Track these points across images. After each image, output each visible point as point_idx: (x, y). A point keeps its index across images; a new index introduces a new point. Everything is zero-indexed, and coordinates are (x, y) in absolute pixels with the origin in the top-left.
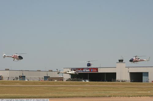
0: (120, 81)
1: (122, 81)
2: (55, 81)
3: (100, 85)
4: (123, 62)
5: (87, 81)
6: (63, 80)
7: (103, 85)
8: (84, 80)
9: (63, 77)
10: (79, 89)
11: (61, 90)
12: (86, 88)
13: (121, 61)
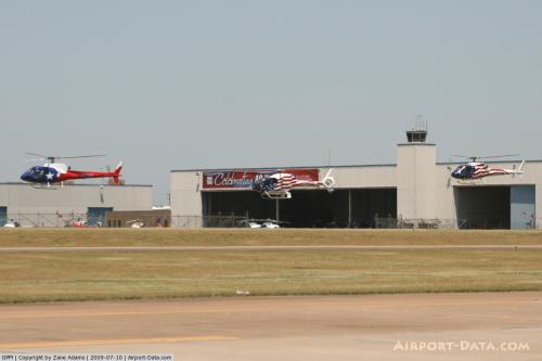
0: (411, 226)
1: (423, 225)
2: (134, 226)
3: (308, 243)
4: (428, 140)
5: (271, 226)
6: (166, 224)
7: (320, 243)
8: (258, 223)
9: (169, 212)
10: (195, 261)
11: (108, 267)
12: (224, 258)
13: (416, 137)
